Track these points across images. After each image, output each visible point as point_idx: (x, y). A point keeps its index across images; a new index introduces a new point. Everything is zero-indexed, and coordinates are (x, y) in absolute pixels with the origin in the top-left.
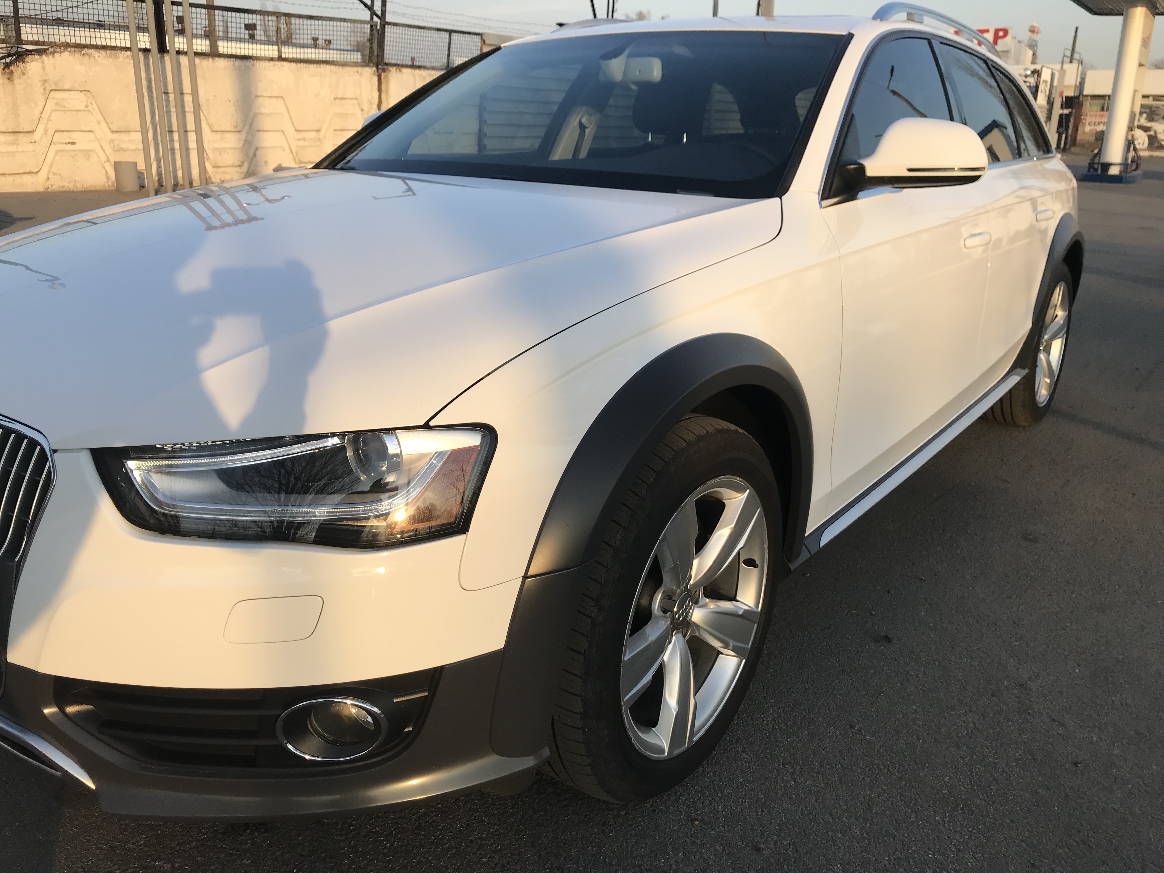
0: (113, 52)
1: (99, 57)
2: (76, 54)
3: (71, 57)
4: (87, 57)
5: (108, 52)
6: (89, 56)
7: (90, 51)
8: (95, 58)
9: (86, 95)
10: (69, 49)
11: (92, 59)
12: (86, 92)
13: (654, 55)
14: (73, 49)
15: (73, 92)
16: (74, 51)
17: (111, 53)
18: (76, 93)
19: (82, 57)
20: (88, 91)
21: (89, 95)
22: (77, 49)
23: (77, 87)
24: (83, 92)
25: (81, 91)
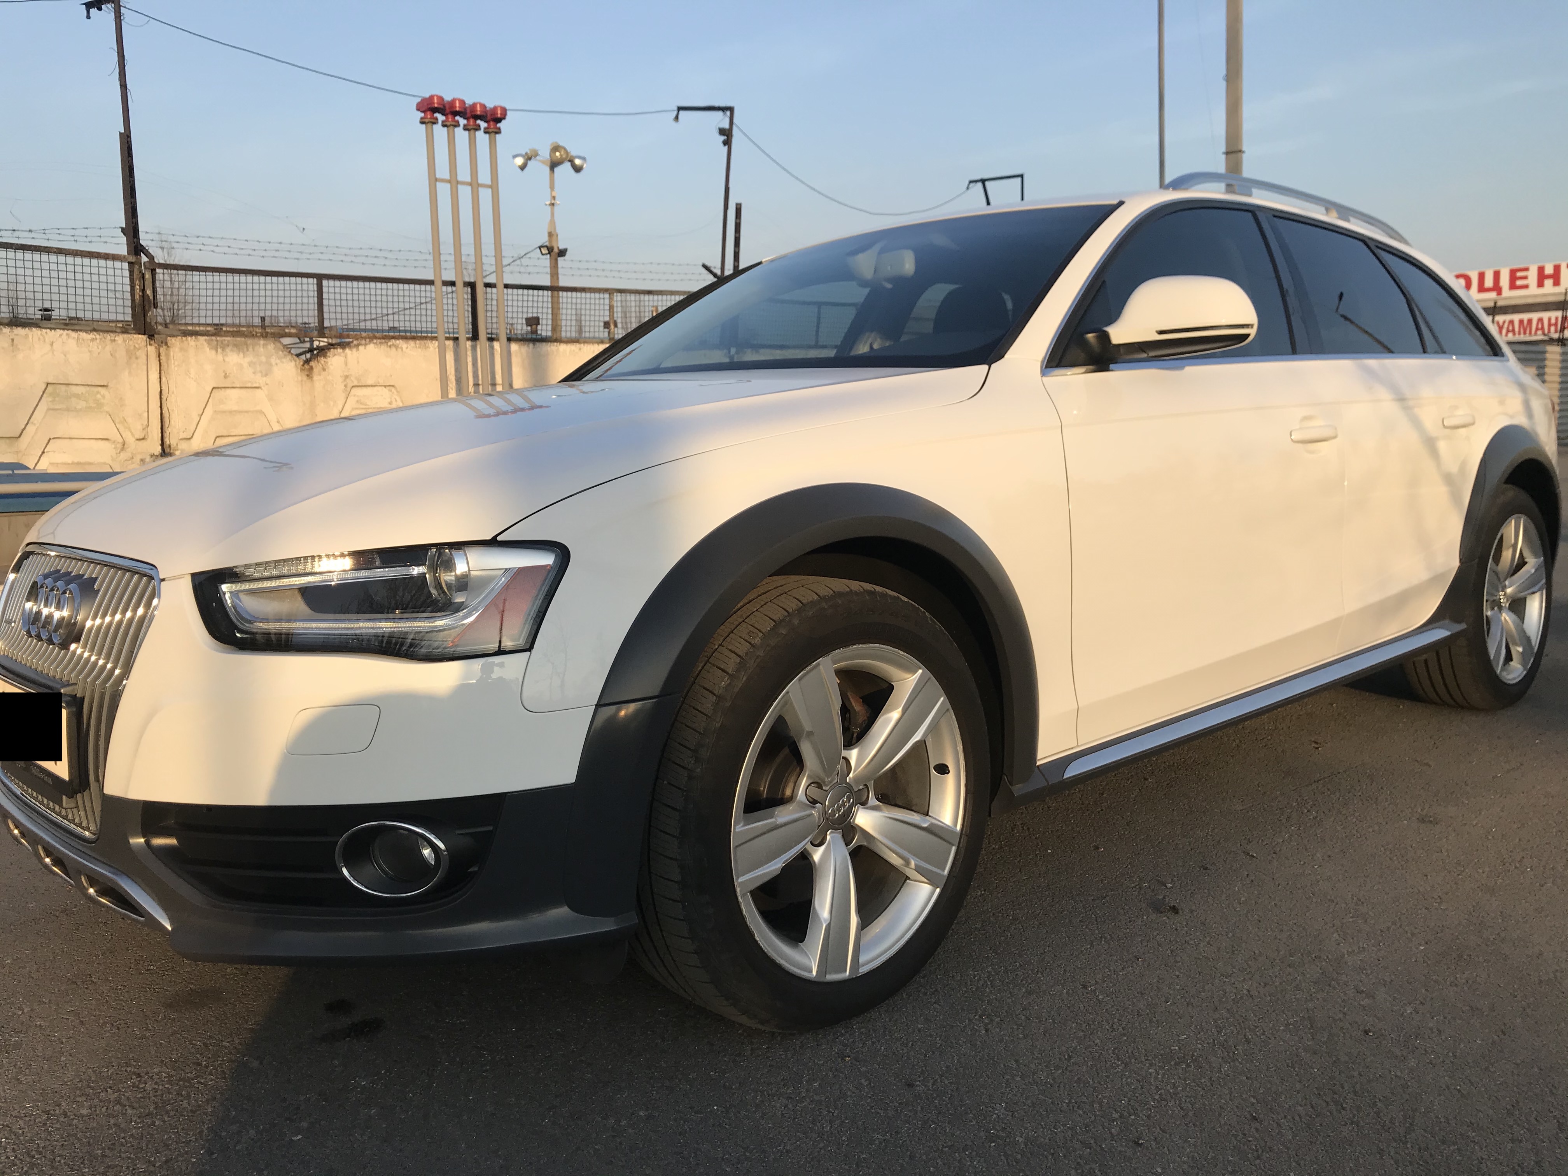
0: (422, 342)
1: (407, 348)
2: (382, 347)
3: (377, 350)
4: (394, 349)
5: (418, 342)
6: (397, 347)
7: (398, 342)
8: (402, 348)
9: (390, 391)
10: (375, 341)
11: (399, 350)
12: (391, 388)
13: (907, 248)
14: (379, 341)
15: (376, 388)
16: (380, 343)
17: (420, 344)
18: (380, 388)
19: (389, 349)
20: (393, 386)
21: (393, 390)
22: (383, 341)
23: (381, 382)
24: (388, 388)
25: (385, 386)
